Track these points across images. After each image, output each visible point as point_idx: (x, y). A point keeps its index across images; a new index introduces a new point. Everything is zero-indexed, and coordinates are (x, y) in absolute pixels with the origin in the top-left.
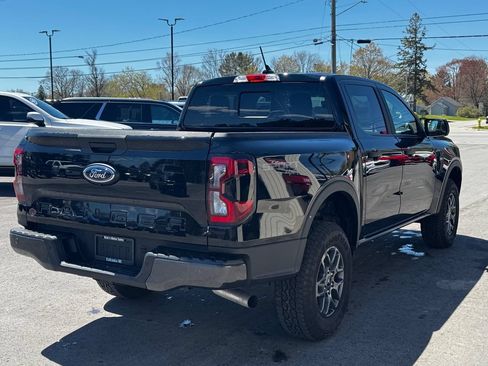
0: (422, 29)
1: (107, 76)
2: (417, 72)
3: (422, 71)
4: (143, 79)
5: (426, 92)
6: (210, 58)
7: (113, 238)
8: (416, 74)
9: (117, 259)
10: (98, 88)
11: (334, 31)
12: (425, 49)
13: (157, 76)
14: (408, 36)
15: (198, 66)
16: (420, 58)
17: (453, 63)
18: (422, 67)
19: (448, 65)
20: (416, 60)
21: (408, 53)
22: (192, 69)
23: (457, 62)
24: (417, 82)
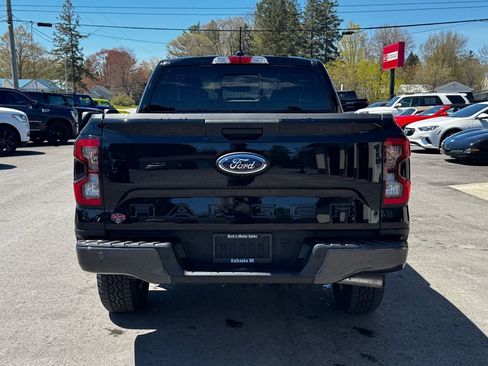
0: (76, 16)
2: (74, 59)
3: (79, 58)
5: (85, 80)
7: (240, 236)
8: (74, 61)
9: (248, 258)
11: (9, 11)
12: (81, 37)
14: (62, 22)
16: (76, 46)
17: (102, 53)
18: (79, 55)
19: (97, 54)
20: (72, 48)
21: (63, 40)
23: (106, 52)
24: (77, 70)
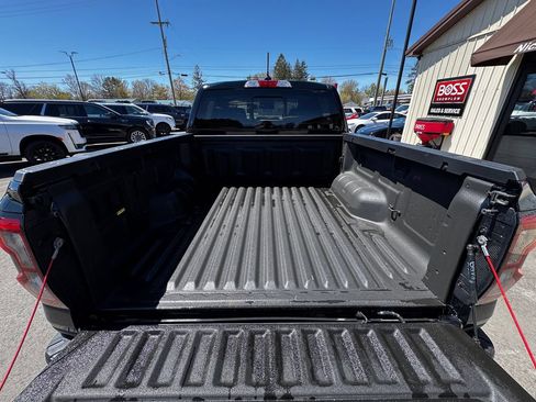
1: (28, 86)
4: (55, 89)
6: (96, 79)
10: (24, 94)
13: (63, 88)
15: (90, 83)
22: (87, 85)
